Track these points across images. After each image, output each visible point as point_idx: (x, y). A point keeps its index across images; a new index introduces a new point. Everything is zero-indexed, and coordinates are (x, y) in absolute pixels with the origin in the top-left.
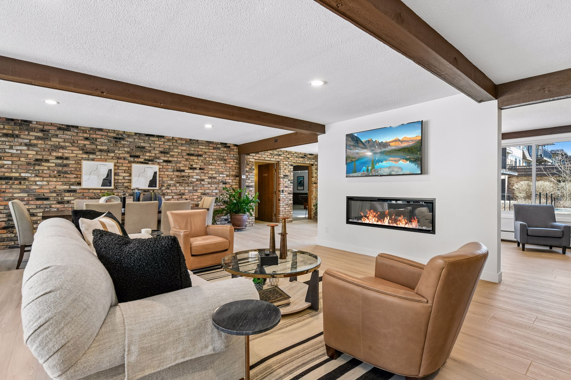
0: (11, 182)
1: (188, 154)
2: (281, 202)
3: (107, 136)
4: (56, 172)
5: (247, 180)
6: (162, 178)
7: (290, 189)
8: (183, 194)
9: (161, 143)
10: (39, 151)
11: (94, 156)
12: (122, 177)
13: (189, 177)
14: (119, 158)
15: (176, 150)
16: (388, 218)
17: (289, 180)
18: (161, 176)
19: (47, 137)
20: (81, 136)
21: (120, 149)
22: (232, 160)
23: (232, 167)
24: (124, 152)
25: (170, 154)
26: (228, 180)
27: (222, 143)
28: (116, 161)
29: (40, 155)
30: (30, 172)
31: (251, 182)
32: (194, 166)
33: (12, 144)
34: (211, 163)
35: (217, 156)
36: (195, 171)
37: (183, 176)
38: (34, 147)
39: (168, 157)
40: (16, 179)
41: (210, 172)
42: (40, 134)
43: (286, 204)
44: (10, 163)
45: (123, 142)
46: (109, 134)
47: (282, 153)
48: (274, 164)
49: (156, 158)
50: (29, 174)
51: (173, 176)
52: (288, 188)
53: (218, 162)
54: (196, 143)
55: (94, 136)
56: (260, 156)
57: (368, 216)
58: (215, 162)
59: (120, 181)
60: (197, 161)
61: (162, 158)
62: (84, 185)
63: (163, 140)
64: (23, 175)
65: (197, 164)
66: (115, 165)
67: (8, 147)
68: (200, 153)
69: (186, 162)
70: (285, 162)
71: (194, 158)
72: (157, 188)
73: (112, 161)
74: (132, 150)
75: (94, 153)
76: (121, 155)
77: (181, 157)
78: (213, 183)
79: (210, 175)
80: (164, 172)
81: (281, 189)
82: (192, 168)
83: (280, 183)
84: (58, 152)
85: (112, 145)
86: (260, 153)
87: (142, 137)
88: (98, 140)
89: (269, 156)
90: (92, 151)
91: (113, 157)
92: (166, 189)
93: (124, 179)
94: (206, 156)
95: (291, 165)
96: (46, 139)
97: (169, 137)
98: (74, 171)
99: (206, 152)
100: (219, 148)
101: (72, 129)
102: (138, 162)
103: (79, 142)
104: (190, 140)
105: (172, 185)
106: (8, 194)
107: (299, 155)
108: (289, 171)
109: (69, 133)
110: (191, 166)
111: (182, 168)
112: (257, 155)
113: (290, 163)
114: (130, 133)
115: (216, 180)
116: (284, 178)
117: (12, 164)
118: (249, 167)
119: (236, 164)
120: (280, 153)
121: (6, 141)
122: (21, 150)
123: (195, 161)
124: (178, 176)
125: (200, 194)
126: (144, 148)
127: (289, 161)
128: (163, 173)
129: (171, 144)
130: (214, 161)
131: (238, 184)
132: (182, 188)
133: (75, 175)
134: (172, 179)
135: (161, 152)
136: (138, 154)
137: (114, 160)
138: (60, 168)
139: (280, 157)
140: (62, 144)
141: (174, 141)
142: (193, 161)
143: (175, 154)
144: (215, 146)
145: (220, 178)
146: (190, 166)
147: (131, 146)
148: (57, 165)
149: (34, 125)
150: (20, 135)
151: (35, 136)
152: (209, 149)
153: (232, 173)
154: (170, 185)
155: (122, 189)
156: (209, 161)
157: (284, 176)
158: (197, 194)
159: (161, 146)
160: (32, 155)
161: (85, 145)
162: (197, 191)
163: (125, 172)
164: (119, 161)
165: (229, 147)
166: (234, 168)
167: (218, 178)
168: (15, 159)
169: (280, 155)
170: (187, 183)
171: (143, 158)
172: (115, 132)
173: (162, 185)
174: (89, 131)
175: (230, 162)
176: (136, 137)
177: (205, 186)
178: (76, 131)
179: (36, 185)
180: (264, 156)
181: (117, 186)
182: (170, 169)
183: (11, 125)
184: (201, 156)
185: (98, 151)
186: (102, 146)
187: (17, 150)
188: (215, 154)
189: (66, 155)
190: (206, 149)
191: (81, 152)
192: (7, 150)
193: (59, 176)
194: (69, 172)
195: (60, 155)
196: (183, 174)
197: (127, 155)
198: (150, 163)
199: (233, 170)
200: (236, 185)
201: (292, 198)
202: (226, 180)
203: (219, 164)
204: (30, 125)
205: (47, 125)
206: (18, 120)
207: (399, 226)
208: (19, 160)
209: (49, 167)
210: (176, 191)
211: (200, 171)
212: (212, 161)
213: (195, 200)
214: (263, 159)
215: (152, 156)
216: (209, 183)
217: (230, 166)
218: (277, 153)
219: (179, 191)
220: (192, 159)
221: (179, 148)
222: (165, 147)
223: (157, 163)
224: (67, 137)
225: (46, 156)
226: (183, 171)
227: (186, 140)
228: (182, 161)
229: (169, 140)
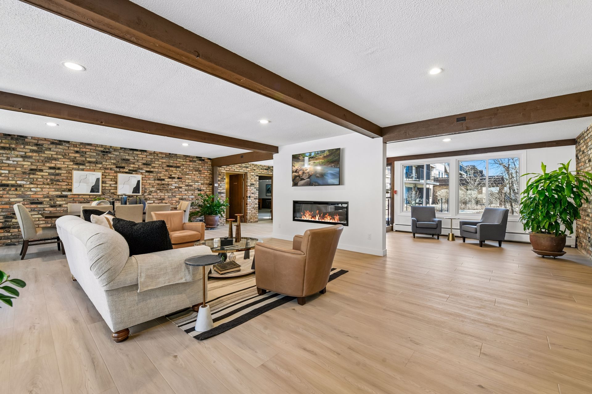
0: (8, 188)
1: (168, 166)
2: (248, 206)
3: (95, 150)
4: (49, 180)
5: (219, 187)
6: (145, 185)
7: (256, 195)
8: (163, 199)
9: (143, 156)
10: (33, 162)
11: (84, 167)
12: (109, 185)
13: (169, 185)
14: (105, 169)
15: (157, 163)
16: (318, 215)
17: (255, 188)
18: (144, 184)
19: (41, 150)
20: (72, 150)
21: (107, 161)
22: (206, 171)
23: (206, 177)
24: (111, 164)
25: (151, 166)
26: (203, 187)
27: (197, 157)
28: (103, 171)
29: (34, 165)
30: (26, 180)
31: (222, 190)
32: (173, 176)
33: (9, 156)
34: (188, 174)
35: (193, 167)
36: (174, 180)
37: (163, 184)
38: (29, 159)
39: (150, 168)
40: (13, 186)
41: (186, 181)
42: (35, 148)
43: (252, 208)
44: (7, 172)
45: (109, 155)
46: (97, 148)
47: (249, 166)
48: (243, 174)
49: (139, 169)
50: (24, 182)
51: (154, 184)
52: (254, 194)
53: (194, 173)
54: (175, 157)
55: (84, 150)
56: (231, 168)
57: (306, 215)
58: (191, 173)
59: (107, 188)
60: (176, 171)
61: (145, 169)
62: (75, 191)
63: (145, 154)
64: (19, 182)
65: (175, 174)
66: (103, 175)
67: (5, 159)
68: (178, 165)
69: (166, 173)
70: (251, 173)
71: (173, 169)
72: (140, 194)
73: (100, 171)
74: (118, 162)
75: (83, 165)
76: (108, 166)
77: (162, 168)
78: (189, 190)
79: (187, 184)
80: (147, 180)
81: (248, 195)
82: (171, 178)
83: (247, 191)
84: (51, 163)
85: (100, 157)
86: (231, 166)
87: (127, 151)
88: (87, 153)
89: (238, 168)
90: (82, 163)
91: (101, 168)
92: (148, 195)
93: (110, 186)
94: (183, 168)
95: (257, 176)
96: (40, 152)
97: (151, 151)
98: (65, 179)
99: (183, 165)
100: (195, 161)
101: (64, 143)
102: (123, 172)
103: (70, 155)
104: (170, 154)
105: (153, 191)
106: (5, 199)
107: (264, 168)
108: (255, 181)
109: (61, 147)
110: (171, 175)
111: (162, 178)
112: (228, 167)
113: (256, 174)
114: (116, 147)
115: (192, 188)
116: (251, 186)
117: (9, 173)
118: (220, 177)
119: (209, 174)
120: (247, 166)
121: (3, 154)
122: (17, 161)
123: (174, 171)
124: (158, 184)
125: (178, 199)
126: (128, 160)
127: (255, 172)
128: (145, 181)
129: (153, 157)
130: (191, 171)
131: (211, 191)
132: (162, 194)
133: (66, 183)
134: (153, 187)
135: (144, 164)
136: (123, 165)
137: (102, 170)
138: (53, 177)
139: (248, 169)
140: (55, 156)
141: (156, 155)
142: (172, 172)
143: (156, 165)
144: (191, 159)
145: (196, 186)
146: (169, 176)
147: (117, 159)
148: (50, 174)
149: (29, 140)
150: (16, 148)
151: (30, 149)
152: (186, 162)
153: (206, 182)
154: (152, 192)
155: (109, 194)
156: (186, 171)
157: (251, 184)
158: (176, 199)
159: (144, 159)
160: (27, 166)
161: (75, 157)
162: (175, 196)
163: (111, 181)
164: (106, 171)
165: (204, 160)
166: (208, 178)
167: (193, 186)
168: (11, 169)
169: (247, 167)
170: (167, 190)
171: (127, 169)
172: (103, 147)
173: (144, 192)
174: (79, 145)
175: (204, 173)
176: (121, 151)
177: (182, 192)
178: (67, 145)
179: (31, 191)
180: (234, 168)
181: (104, 192)
182: (152, 178)
183: (8, 140)
184: (179, 167)
185: (87, 163)
186: (91, 158)
187: (13, 161)
188: (191, 166)
189: (59, 166)
190: (183, 161)
191: (72, 163)
192: (4, 161)
193: (52, 183)
194: (61, 180)
195: (53, 165)
196: (163, 182)
197: (114, 166)
198: (134, 173)
199: (207, 179)
200: (210, 191)
201: (257, 202)
202: (201, 187)
203: (194, 174)
204: (26, 140)
205: (41, 140)
206: (14, 135)
207: (326, 221)
208: (16, 170)
209: (42, 176)
210: (157, 197)
211: (178, 180)
212: (189, 171)
213: (174, 204)
214: (233, 170)
215: (136, 167)
216: (186, 190)
217: (205, 176)
218: (245, 165)
219: (160, 196)
220: (171, 170)
221: (160, 160)
222: (147, 160)
223: (140, 173)
224: (59, 150)
225: (40, 167)
226: (163, 180)
227: (166, 154)
228: (162, 171)
229: (151, 154)
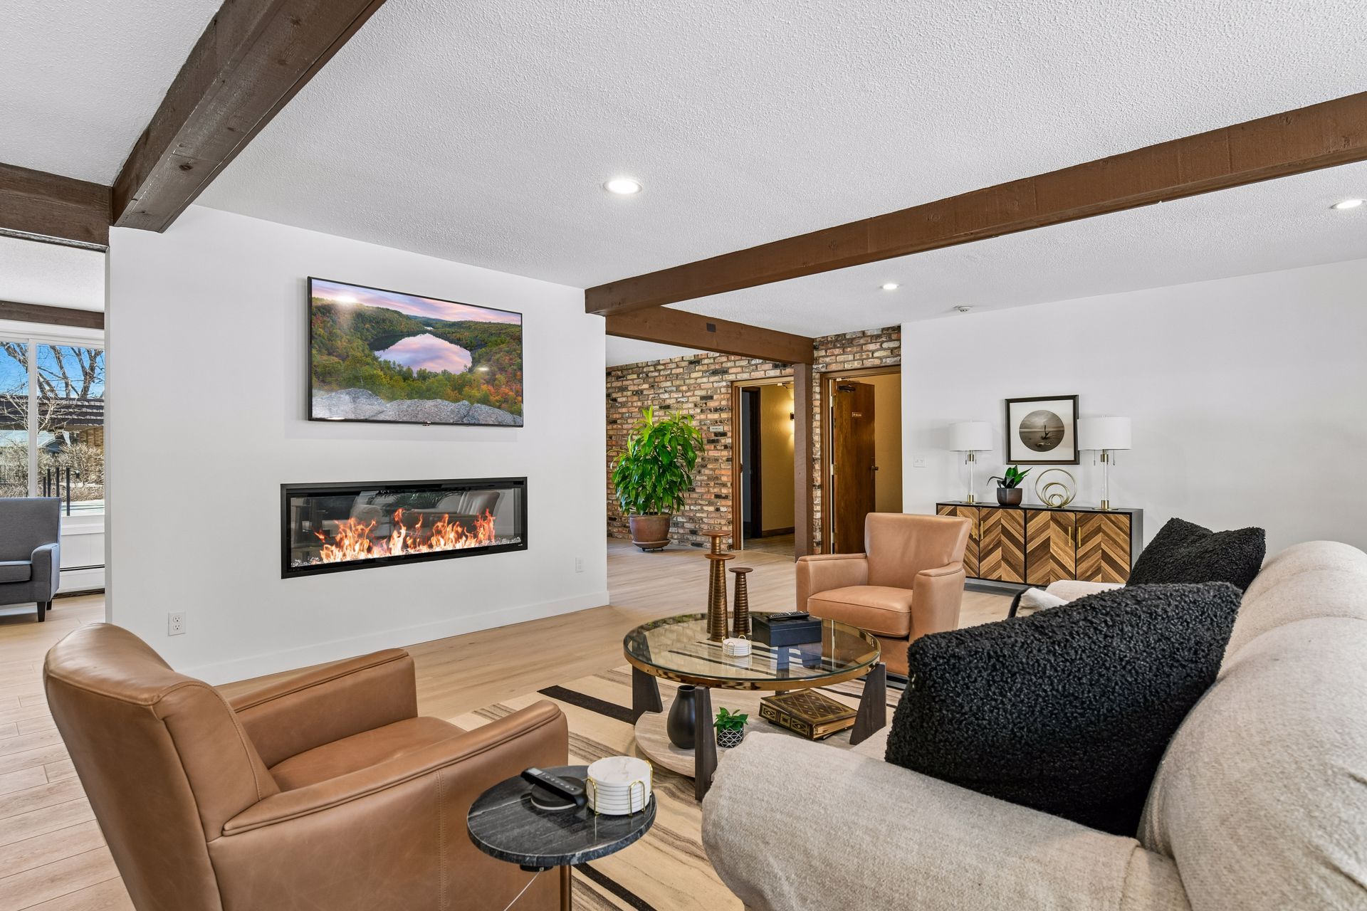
57: (341, 539)
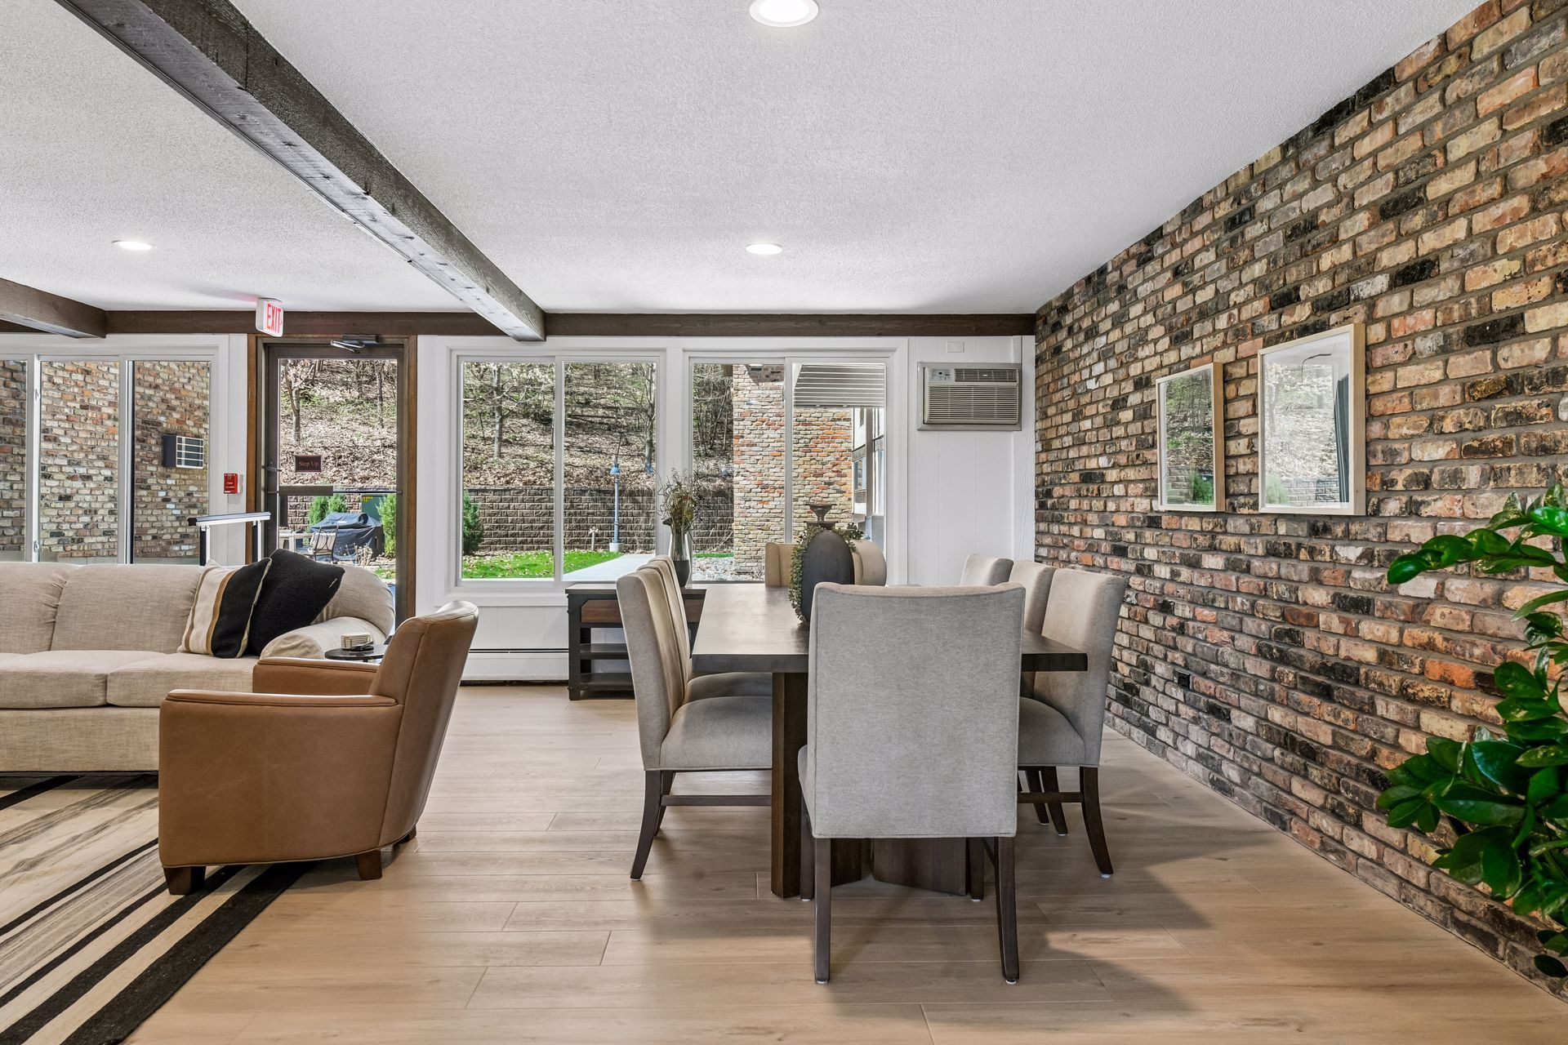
3: (1213, 227)
4: (1134, 444)
6: (1386, 418)
11: (1189, 350)
12: (1247, 441)
14: (1235, 334)
18: (1379, 406)
19: (1124, 310)
20: (1168, 270)
21: (1240, 279)
24: (1253, 290)
25: (1427, 204)
28: (1233, 354)
30: (1107, 449)
37: (1511, 385)
38: (1111, 358)
39: (1418, 235)
42: (1117, 306)
45: (1246, 234)
49: (1357, 270)
51: (1445, 396)
55: (1190, 247)
59: (1237, 466)
61: (1384, 258)
63: (1389, 105)
64: (1100, 462)
67: (1088, 373)
74: (1275, 261)
75: (1186, 338)
76: (1244, 313)
80: (1394, 367)
84: (1137, 360)
85: (1224, 266)
87: (1307, 155)
88: (1197, 262)
90: (1186, 327)
91: (1227, 335)
92: (1401, 514)
96: (1123, 316)
101: (1155, 247)
102: (1293, 333)
103: (1166, 296)
105: (1437, 476)
109: (1150, 268)
111: (1503, 302)
114: (1269, 158)
117: (1092, 428)
122: (1099, 378)
124: (1469, 387)
126: (1311, 223)
128: (1386, 381)
134: (1435, 424)
135: (1384, 212)
136: (1292, 277)
137: (1225, 347)
141: (1454, 64)
143: (1460, 177)
147: (1272, 242)
148: (1135, 415)
149: (1110, 276)
151: (1112, 317)
159: (1380, 162)
160: (1109, 390)
161: (1174, 305)
164: (1242, 349)
171: (1307, 298)
173: (1384, 485)
174: (1180, 231)
176: (1286, 171)
178: (1160, 250)
182: (1425, 334)
185: (1196, 321)
186: (1204, 285)
187: (1096, 379)
189: (1147, 367)
191: (1167, 341)
192: (1088, 385)
193: (1137, 457)
194: (1151, 439)
196: (1514, 355)
197: (1261, 305)
204: (1107, 279)
205: (1124, 262)
208: (1097, 412)
209: (1126, 426)
215: (1339, 267)
222: (1398, 160)
223: (1360, 312)
226: (1509, 327)
228: (1502, 224)
229: (1421, 83)
